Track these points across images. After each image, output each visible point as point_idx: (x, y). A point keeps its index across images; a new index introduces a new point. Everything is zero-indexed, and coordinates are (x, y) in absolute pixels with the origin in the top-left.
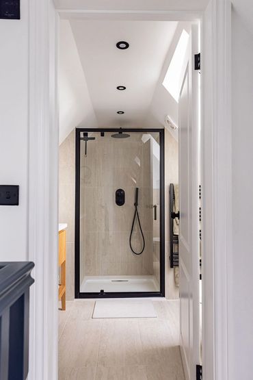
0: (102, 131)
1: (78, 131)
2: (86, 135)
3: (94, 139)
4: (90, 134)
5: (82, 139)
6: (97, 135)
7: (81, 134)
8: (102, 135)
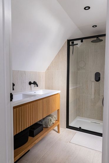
0: (82, 39)
1: (69, 41)
2: (73, 43)
3: (77, 44)
4: (75, 42)
5: (71, 45)
6: (79, 42)
7: (70, 43)
8: (82, 41)
